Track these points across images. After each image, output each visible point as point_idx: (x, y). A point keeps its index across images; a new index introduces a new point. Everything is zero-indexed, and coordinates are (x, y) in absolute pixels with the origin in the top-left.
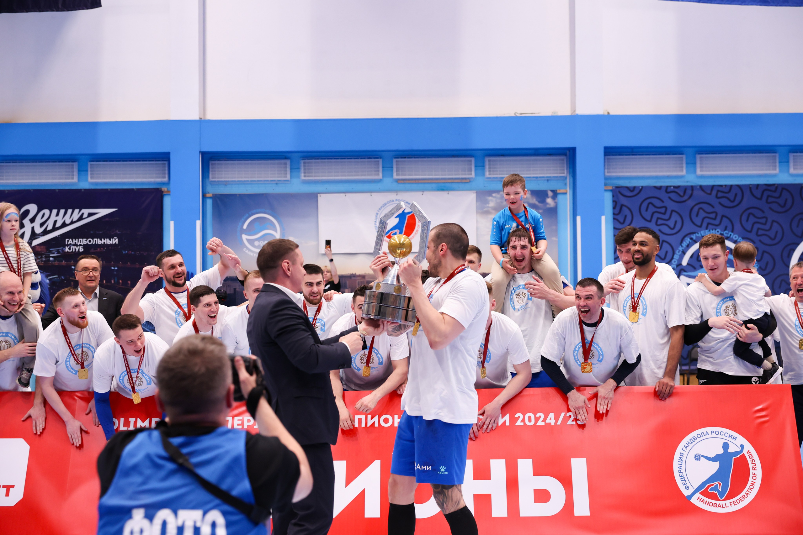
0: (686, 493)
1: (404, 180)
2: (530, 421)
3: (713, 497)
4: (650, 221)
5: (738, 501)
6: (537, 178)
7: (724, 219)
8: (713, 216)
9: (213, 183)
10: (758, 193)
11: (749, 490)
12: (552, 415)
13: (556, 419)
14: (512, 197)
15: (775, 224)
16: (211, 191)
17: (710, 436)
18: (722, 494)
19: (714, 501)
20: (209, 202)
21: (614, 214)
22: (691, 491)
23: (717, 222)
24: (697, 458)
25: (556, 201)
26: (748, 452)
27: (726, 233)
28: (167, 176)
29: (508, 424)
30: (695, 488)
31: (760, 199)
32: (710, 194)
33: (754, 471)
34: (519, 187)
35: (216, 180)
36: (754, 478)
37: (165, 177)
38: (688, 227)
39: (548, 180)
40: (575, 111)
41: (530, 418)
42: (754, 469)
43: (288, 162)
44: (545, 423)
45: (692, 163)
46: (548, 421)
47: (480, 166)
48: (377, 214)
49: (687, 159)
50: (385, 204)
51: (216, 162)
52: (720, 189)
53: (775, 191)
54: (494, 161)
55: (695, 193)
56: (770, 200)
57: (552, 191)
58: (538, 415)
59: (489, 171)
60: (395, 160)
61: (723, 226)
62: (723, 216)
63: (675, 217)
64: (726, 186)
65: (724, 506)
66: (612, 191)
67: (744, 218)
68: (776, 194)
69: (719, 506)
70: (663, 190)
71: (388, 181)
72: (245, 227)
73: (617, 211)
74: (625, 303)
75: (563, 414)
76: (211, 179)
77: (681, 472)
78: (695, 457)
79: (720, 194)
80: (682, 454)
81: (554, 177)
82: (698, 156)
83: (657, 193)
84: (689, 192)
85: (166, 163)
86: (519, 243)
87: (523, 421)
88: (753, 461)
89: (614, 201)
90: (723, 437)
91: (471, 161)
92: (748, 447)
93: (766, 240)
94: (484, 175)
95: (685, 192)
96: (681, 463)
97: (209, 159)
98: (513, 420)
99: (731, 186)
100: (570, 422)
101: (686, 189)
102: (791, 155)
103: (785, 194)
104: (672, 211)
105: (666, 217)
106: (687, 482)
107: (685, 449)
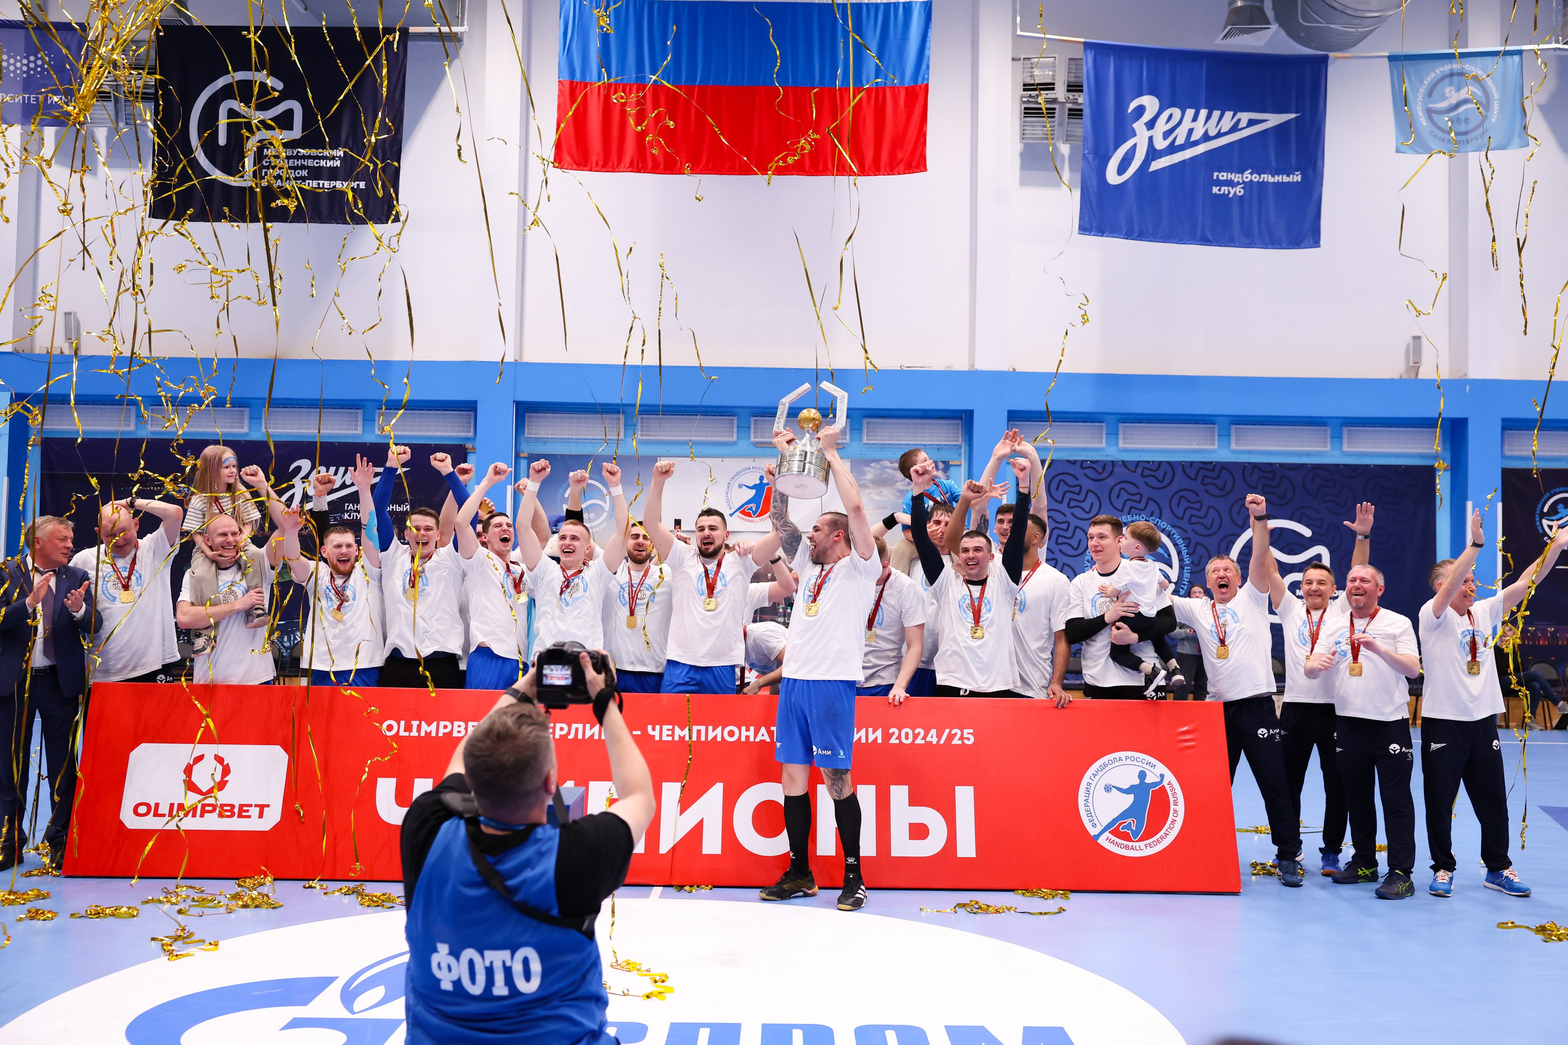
0: (1093, 832)
1: (764, 443)
2: (907, 738)
3: (1125, 837)
4: (1062, 502)
5: (1155, 844)
7: (1151, 502)
8: (1137, 498)
9: (529, 440)
10: (1192, 472)
11: (1169, 829)
12: (933, 732)
13: (939, 736)
15: (1211, 510)
16: (527, 449)
17: (1125, 762)
18: (1135, 834)
19: (1125, 843)
22: (1099, 829)
23: (1142, 506)
24: (1108, 789)
26: (1169, 783)
27: (1152, 520)
28: (472, 430)
29: (880, 741)
30: (1104, 825)
31: (1195, 479)
32: (1135, 472)
33: (1175, 808)
35: (534, 436)
36: (1175, 815)
37: (469, 432)
39: (938, 449)
40: (973, 366)
41: (907, 734)
42: (1176, 804)
43: (622, 417)
44: (925, 742)
45: (1113, 434)
46: (928, 739)
47: (857, 430)
48: (729, 484)
49: (1107, 427)
50: (740, 472)
51: (534, 415)
52: (1147, 465)
53: (1213, 470)
54: (874, 423)
55: (1117, 469)
56: (1206, 480)
57: (943, 462)
58: (917, 731)
59: (869, 435)
60: (753, 419)
61: (1149, 510)
62: (1149, 499)
63: (1091, 498)
64: (1154, 462)
65: (1138, 848)
67: (1175, 501)
68: (1214, 475)
69: (1132, 848)
70: (1078, 464)
71: (744, 444)
75: (947, 731)
76: (526, 434)
77: (1087, 805)
78: (1105, 788)
79: (1146, 472)
80: (1089, 784)
81: (947, 445)
82: (1121, 425)
83: (1070, 469)
84: (1109, 468)
85: (472, 413)
87: (899, 737)
88: (1174, 794)
90: (1140, 764)
92: (1169, 777)
93: (1200, 529)
94: (861, 440)
95: (1104, 469)
96: (1088, 795)
97: (525, 410)
98: (887, 736)
99: (1160, 462)
100: (956, 741)
101: (1105, 465)
102: (1233, 427)
103: (1225, 475)
104: (1088, 491)
105: (1081, 498)
106: (1095, 818)
107: (1092, 778)
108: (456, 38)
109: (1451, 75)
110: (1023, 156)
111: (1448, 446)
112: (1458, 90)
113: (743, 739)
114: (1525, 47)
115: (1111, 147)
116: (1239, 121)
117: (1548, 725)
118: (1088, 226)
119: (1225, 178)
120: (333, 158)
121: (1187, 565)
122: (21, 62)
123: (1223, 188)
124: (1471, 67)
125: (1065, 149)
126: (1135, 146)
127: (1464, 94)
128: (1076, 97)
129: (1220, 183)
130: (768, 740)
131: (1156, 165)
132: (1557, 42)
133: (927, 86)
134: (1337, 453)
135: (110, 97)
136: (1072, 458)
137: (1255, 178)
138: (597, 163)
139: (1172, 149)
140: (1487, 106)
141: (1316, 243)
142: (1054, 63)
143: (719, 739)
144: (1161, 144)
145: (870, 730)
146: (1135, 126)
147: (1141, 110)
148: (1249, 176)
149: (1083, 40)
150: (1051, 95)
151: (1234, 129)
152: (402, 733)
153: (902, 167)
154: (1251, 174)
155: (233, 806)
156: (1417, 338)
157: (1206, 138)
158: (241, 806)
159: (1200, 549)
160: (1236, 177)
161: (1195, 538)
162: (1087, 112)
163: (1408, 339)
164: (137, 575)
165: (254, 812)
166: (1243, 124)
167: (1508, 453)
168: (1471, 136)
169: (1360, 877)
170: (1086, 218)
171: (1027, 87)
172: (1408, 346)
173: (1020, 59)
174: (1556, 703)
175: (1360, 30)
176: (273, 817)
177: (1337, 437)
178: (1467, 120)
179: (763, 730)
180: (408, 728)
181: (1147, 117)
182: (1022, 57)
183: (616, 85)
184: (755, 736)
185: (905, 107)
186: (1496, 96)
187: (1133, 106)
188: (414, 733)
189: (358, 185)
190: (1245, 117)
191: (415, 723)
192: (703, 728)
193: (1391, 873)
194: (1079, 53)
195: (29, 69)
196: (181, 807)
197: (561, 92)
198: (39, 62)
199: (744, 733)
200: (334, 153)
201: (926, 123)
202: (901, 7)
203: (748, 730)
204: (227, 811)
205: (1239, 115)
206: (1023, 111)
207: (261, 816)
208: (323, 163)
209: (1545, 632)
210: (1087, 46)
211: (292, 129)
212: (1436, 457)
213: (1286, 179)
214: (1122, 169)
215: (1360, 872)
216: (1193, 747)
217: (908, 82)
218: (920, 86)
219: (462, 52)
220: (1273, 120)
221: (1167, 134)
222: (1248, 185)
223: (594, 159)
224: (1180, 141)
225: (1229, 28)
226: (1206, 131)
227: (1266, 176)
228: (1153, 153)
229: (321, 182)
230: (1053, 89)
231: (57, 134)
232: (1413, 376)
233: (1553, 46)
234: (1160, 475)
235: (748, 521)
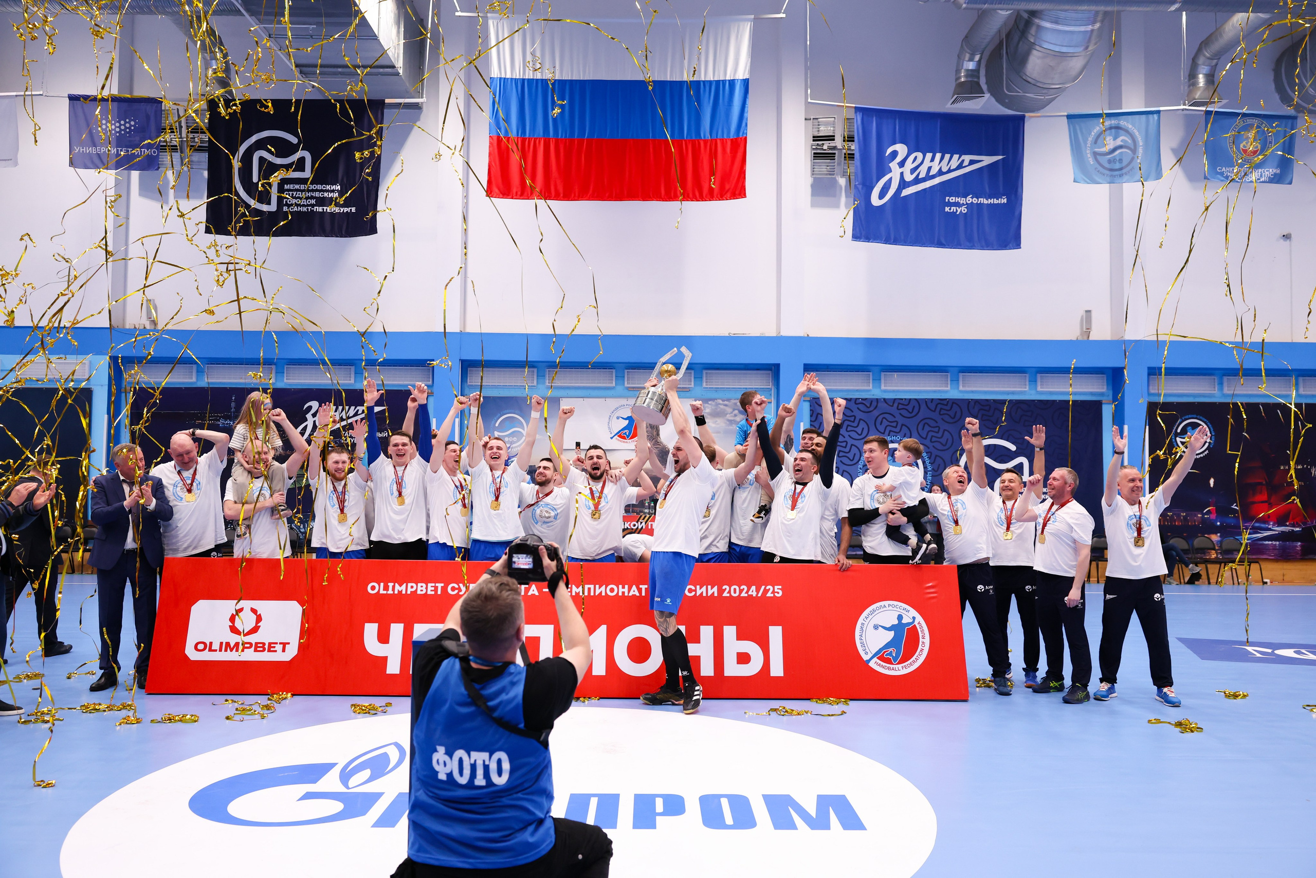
0: (865, 658)
1: (633, 388)
2: (735, 592)
3: (888, 661)
5: (908, 666)
7: (904, 427)
8: (894, 424)
10: (932, 406)
11: (919, 655)
12: (753, 588)
13: (758, 591)
15: (946, 432)
17: (888, 608)
18: (895, 659)
19: (888, 665)
21: (811, 421)
22: (870, 656)
23: (898, 430)
24: (876, 627)
26: (919, 623)
28: (431, 380)
29: (716, 595)
30: (874, 653)
31: (934, 411)
32: (892, 406)
33: (923, 640)
35: (474, 384)
36: (923, 646)
40: (780, 333)
41: (735, 590)
42: (923, 638)
43: (535, 370)
44: (748, 595)
45: (877, 380)
46: (750, 593)
47: (699, 378)
48: (610, 416)
49: (873, 375)
50: (617, 408)
51: (474, 369)
52: (901, 402)
53: (947, 405)
54: (710, 373)
55: (879, 405)
56: (943, 412)
58: (742, 588)
59: (707, 382)
60: (626, 371)
61: (902, 433)
62: (902, 425)
63: (862, 424)
64: (905, 399)
65: (897, 669)
66: (809, 401)
67: (920, 426)
68: (948, 408)
69: (893, 669)
70: (853, 402)
71: (620, 388)
72: (497, 425)
73: (813, 419)
75: (763, 587)
76: (469, 382)
77: (861, 639)
78: (874, 627)
79: (901, 406)
80: (863, 624)
82: (883, 374)
84: (874, 404)
85: (431, 368)
87: (729, 592)
88: (922, 631)
89: (811, 410)
90: (898, 610)
91: (691, 373)
92: (919, 619)
93: (938, 446)
94: (702, 385)
95: (871, 404)
96: (861, 632)
97: (467, 366)
98: (721, 591)
99: (910, 399)
100: (769, 595)
101: (872, 401)
102: (961, 374)
103: (955, 407)
104: (860, 419)
105: (855, 424)
106: (867, 648)
107: (865, 619)
108: (417, 107)
109: (1111, 128)
110: (812, 186)
111: (1111, 387)
112: (1115, 139)
113: (620, 594)
114: (1161, 109)
115: (875, 179)
116: (963, 161)
117: (1182, 581)
118: (859, 235)
119: (954, 201)
120: (333, 191)
121: (930, 471)
122: (115, 125)
123: (952, 208)
124: (1123, 122)
125: (842, 181)
126: (891, 179)
127: (1119, 142)
128: (850, 145)
129: (951, 205)
130: (638, 594)
131: (906, 192)
132: (1184, 104)
133: (746, 138)
134: (1033, 392)
135: (177, 149)
137: (975, 201)
138: (516, 193)
139: (917, 181)
140: (1134, 151)
141: (1018, 245)
142: (834, 122)
143: (603, 594)
144: (909, 177)
145: (709, 587)
146: (891, 165)
147: (895, 154)
148: (971, 199)
149: (854, 105)
150: (832, 144)
151: (960, 166)
152: (382, 592)
153: (728, 195)
154: (972, 198)
155: (264, 644)
156: (1088, 312)
157: (940, 173)
158: (270, 644)
159: (939, 461)
160: (962, 200)
161: (935, 452)
162: (857, 156)
163: (1082, 313)
164: (197, 482)
165: (279, 648)
166: (966, 163)
167: (1152, 391)
168: (1124, 171)
169: (1051, 688)
170: (858, 229)
171: (816, 138)
172: (1082, 316)
173: (810, 119)
174: (1187, 566)
175: (1046, 97)
176: (292, 652)
177: (1033, 381)
178: (1121, 161)
179: (634, 588)
180: (386, 588)
181: (899, 159)
182: (812, 118)
183: (529, 139)
184: (629, 592)
185: (731, 153)
186: (1141, 144)
187: (889, 151)
188: (390, 592)
189: (351, 210)
190: (967, 158)
191: (391, 585)
192: (592, 587)
193: (1073, 685)
194: (852, 114)
195: (121, 130)
196: (228, 644)
197: (491, 144)
198: (128, 125)
199: (621, 590)
200: (334, 187)
201: (746, 164)
202: (727, 83)
203: (623, 588)
204: (259, 647)
205: (963, 157)
206: (813, 155)
207: (284, 650)
208: (326, 195)
209: (1179, 516)
210: (857, 109)
211: (304, 171)
212: (1102, 394)
213: (996, 201)
214: (881, 196)
215: (1052, 685)
216: (933, 598)
217: (732, 135)
218: (741, 138)
219: (422, 117)
220: (987, 160)
221: (913, 171)
222: (970, 206)
223: (514, 190)
224: (922, 175)
225: (956, 96)
226: (941, 168)
227: (982, 199)
228: (903, 184)
229: (325, 208)
230: (834, 140)
231: (140, 175)
232: (1085, 338)
233: (1182, 107)
234: (910, 408)
235: (624, 442)
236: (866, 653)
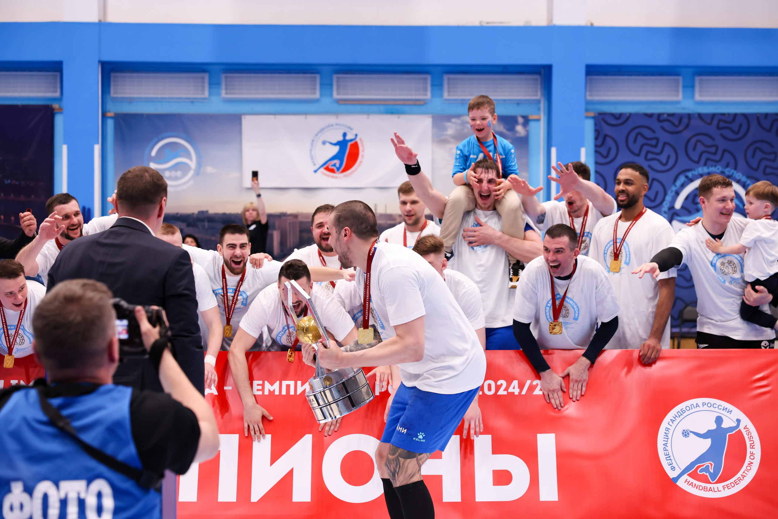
0: (672, 474)
1: (346, 100)
3: (704, 479)
4: (638, 155)
5: (732, 484)
6: (504, 101)
7: (726, 154)
8: (713, 150)
9: (115, 100)
10: (766, 124)
11: (746, 472)
12: (515, 383)
13: (521, 386)
14: (478, 122)
16: (113, 109)
17: (701, 408)
20: (110, 123)
21: (596, 146)
22: (678, 471)
23: (717, 157)
24: (686, 434)
25: (527, 129)
26: (745, 428)
27: (728, 171)
28: (59, 90)
30: (683, 469)
31: (769, 131)
32: (710, 124)
33: (752, 450)
34: (487, 110)
35: (119, 96)
36: (752, 457)
37: (56, 92)
38: (684, 163)
39: (518, 104)
40: (551, 21)
42: (752, 447)
43: (206, 76)
44: (508, 392)
45: (690, 87)
46: (511, 390)
47: (437, 85)
48: (313, 140)
49: (683, 80)
50: (323, 129)
51: (119, 74)
52: (723, 118)
54: (454, 79)
55: (693, 122)
57: (523, 117)
58: (500, 383)
59: (449, 91)
60: (335, 76)
61: (724, 162)
62: (725, 151)
63: (668, 150)
64: (729, 114)
65: (716, 490)
66: (594, 118)
67: (750, 153)
69: (710, 489)
70: (655, 117)
71: (326, 101)
72: (153, 153)
73: (599, 142)
74: (606, 249)
75: (530, 382)
76: (113, 94)
77: (666, 450)
78: (683, 433)
79: (722, 125)
80: (667, 429)
81: (525, 100)
82: (697, 79)
83: (647, 122)
84: (685, 121)
85: (58, 74)
86: (486, 176)
88: (751, 438)
89: (596, 130)
90: (717, 410)
91: (426, 79)
92: (746, 422)
94: (441, 96)
95: (680, 121)
96: (666, 440)
97: (110, 70)
101: (681, 117)
104: (665, 143)
105: (658, 150)
106: (673, 461)
107: (671, 423)
136: (649, 111)
234: (735, 126)
235: (333, 177)
236: (673, 469)
